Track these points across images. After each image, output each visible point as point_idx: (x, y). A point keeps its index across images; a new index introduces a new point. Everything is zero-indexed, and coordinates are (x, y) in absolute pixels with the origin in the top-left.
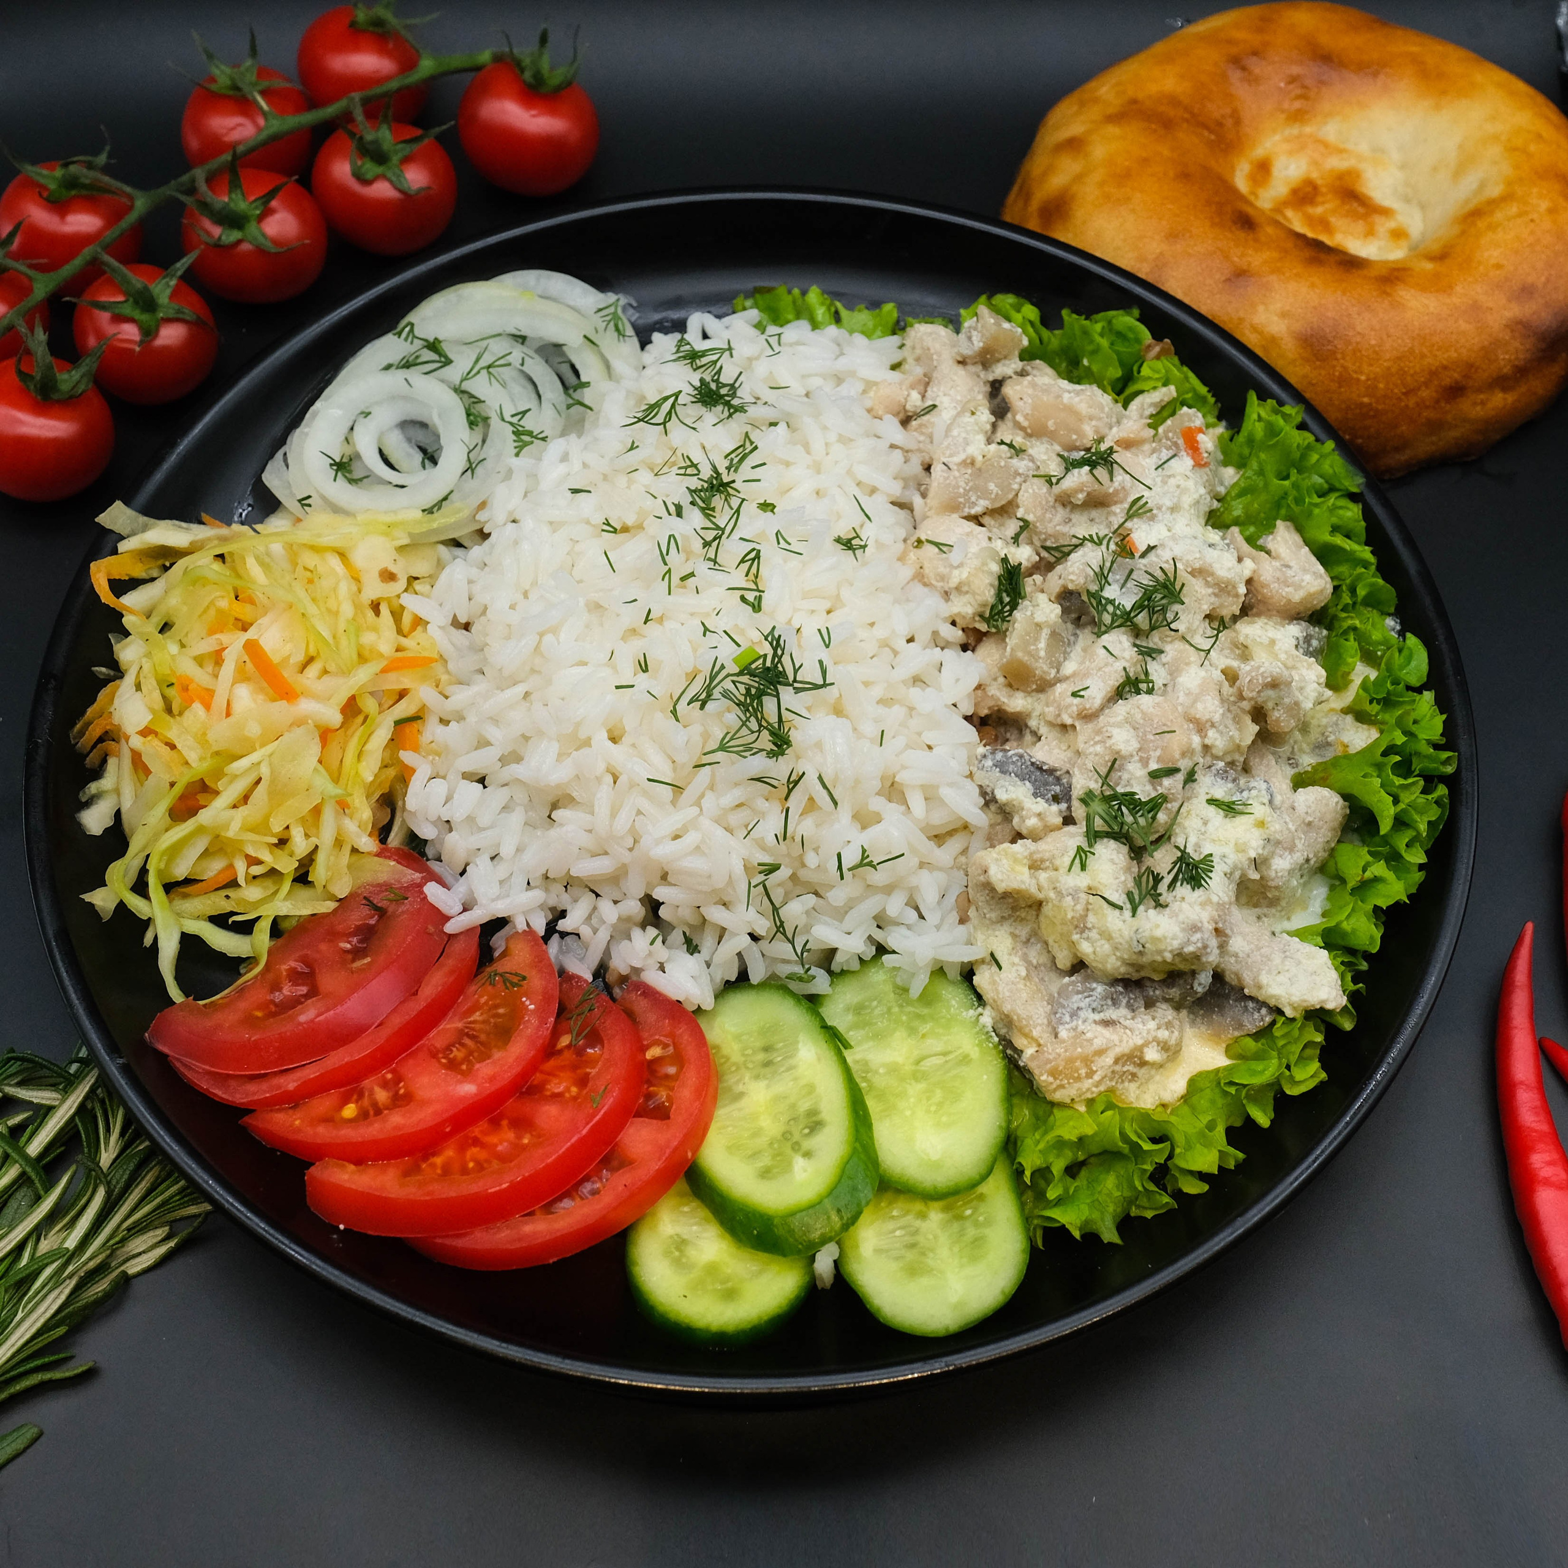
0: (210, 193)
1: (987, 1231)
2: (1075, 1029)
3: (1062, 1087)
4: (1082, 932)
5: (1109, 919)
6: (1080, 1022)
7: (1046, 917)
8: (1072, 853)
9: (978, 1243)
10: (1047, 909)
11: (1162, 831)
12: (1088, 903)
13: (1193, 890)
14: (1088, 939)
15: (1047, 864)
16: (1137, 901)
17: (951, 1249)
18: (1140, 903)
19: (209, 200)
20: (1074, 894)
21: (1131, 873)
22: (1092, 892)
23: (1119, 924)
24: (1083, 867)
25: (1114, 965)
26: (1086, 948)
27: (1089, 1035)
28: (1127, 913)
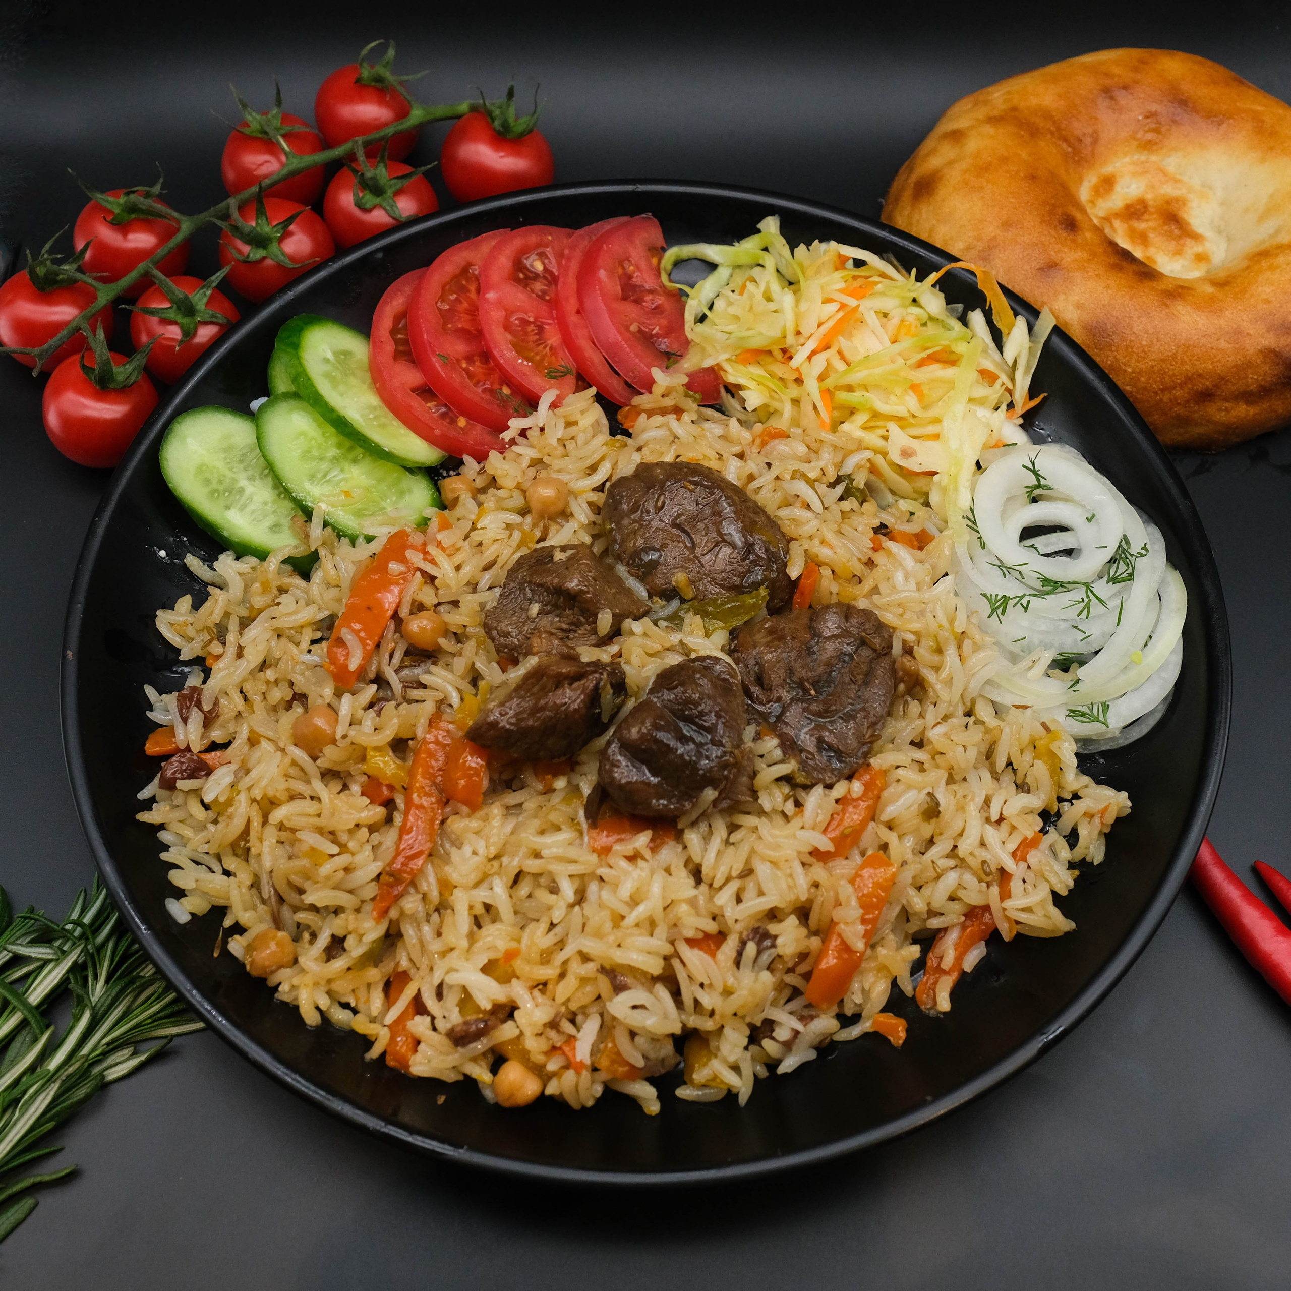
0: (240, 219)
19: (239, 225)
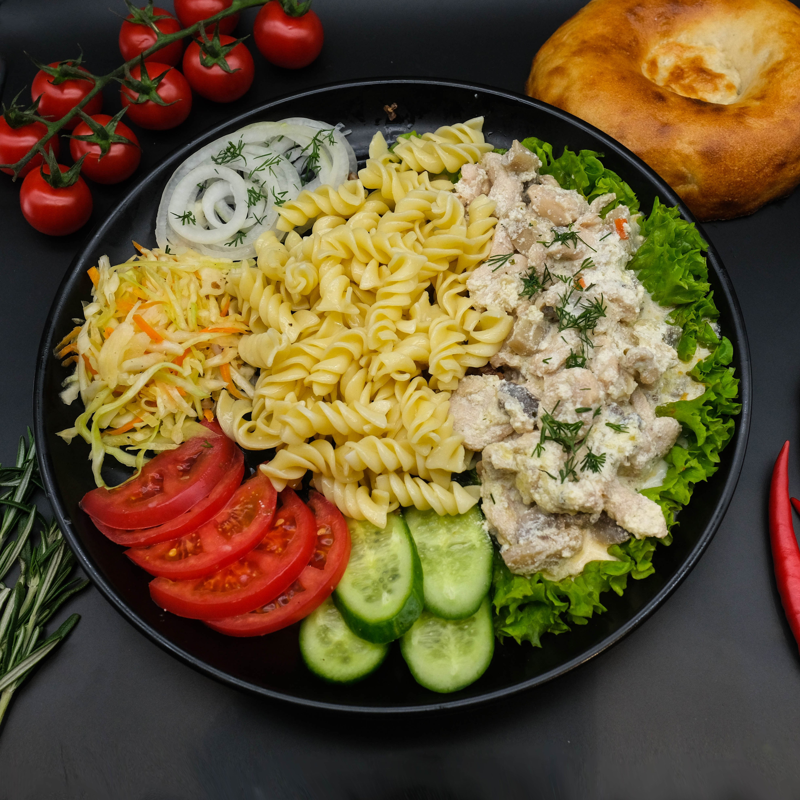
1: (474, 638)
2: (528, 539)
3: (518, 568)
4: (536, 489)
5: (549, 484)
6: (530, 536)
7: (519, 479)
8: (534, 447)
9: (469, 643)
10: (520, 476)
11: (581, 439)
12: (540, 474)
13: (593, 472)
14: (538, 493)
15: (522, 451)
16: (565, 475)
17: (455, 646)
18: (566, 476)
20: (533, 469)
21: (563, 459)
22: (542, 469)
23: (553, 486)
24: (539, 455)
25: (550, 507)
26: (537, 497)
27: (534, 544)
28: (559, 481)
